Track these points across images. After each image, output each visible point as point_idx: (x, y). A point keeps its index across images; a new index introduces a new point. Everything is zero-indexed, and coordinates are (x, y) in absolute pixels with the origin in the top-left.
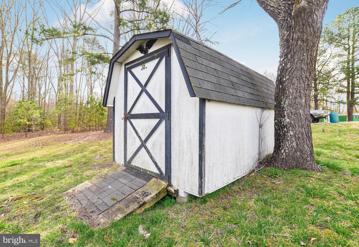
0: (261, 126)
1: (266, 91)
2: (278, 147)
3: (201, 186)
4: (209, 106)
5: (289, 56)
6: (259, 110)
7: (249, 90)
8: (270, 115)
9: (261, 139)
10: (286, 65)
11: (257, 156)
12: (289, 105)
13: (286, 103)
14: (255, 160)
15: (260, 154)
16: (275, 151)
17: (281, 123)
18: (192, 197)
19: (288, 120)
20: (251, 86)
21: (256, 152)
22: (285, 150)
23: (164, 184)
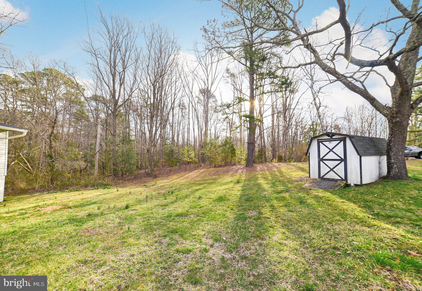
0: (379, 163)
1: (381, 147)
2: (389, 172)
3: (361, 181)
4: (363, 158)
5: (393, 135)
6: (378, 157)
7: (373, 149)
8: (384, 159)
9: (380, 168)
10: (392, 139)
11: (378, 175)
12: (394, 155)
13: (392, 154)
14: (378, 177)
15: (380, 174)
16: (387, 173)
17: (390, 162)
18: (356, 185)
19: (393, 161)
20: (374, 146)
21: (378, 174)
22: (392, 173)
23: (345, 182)
